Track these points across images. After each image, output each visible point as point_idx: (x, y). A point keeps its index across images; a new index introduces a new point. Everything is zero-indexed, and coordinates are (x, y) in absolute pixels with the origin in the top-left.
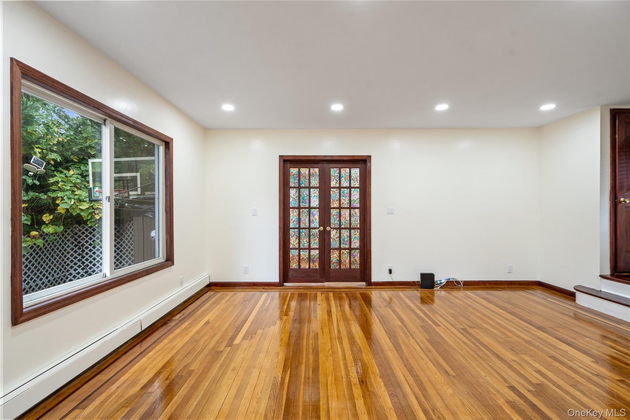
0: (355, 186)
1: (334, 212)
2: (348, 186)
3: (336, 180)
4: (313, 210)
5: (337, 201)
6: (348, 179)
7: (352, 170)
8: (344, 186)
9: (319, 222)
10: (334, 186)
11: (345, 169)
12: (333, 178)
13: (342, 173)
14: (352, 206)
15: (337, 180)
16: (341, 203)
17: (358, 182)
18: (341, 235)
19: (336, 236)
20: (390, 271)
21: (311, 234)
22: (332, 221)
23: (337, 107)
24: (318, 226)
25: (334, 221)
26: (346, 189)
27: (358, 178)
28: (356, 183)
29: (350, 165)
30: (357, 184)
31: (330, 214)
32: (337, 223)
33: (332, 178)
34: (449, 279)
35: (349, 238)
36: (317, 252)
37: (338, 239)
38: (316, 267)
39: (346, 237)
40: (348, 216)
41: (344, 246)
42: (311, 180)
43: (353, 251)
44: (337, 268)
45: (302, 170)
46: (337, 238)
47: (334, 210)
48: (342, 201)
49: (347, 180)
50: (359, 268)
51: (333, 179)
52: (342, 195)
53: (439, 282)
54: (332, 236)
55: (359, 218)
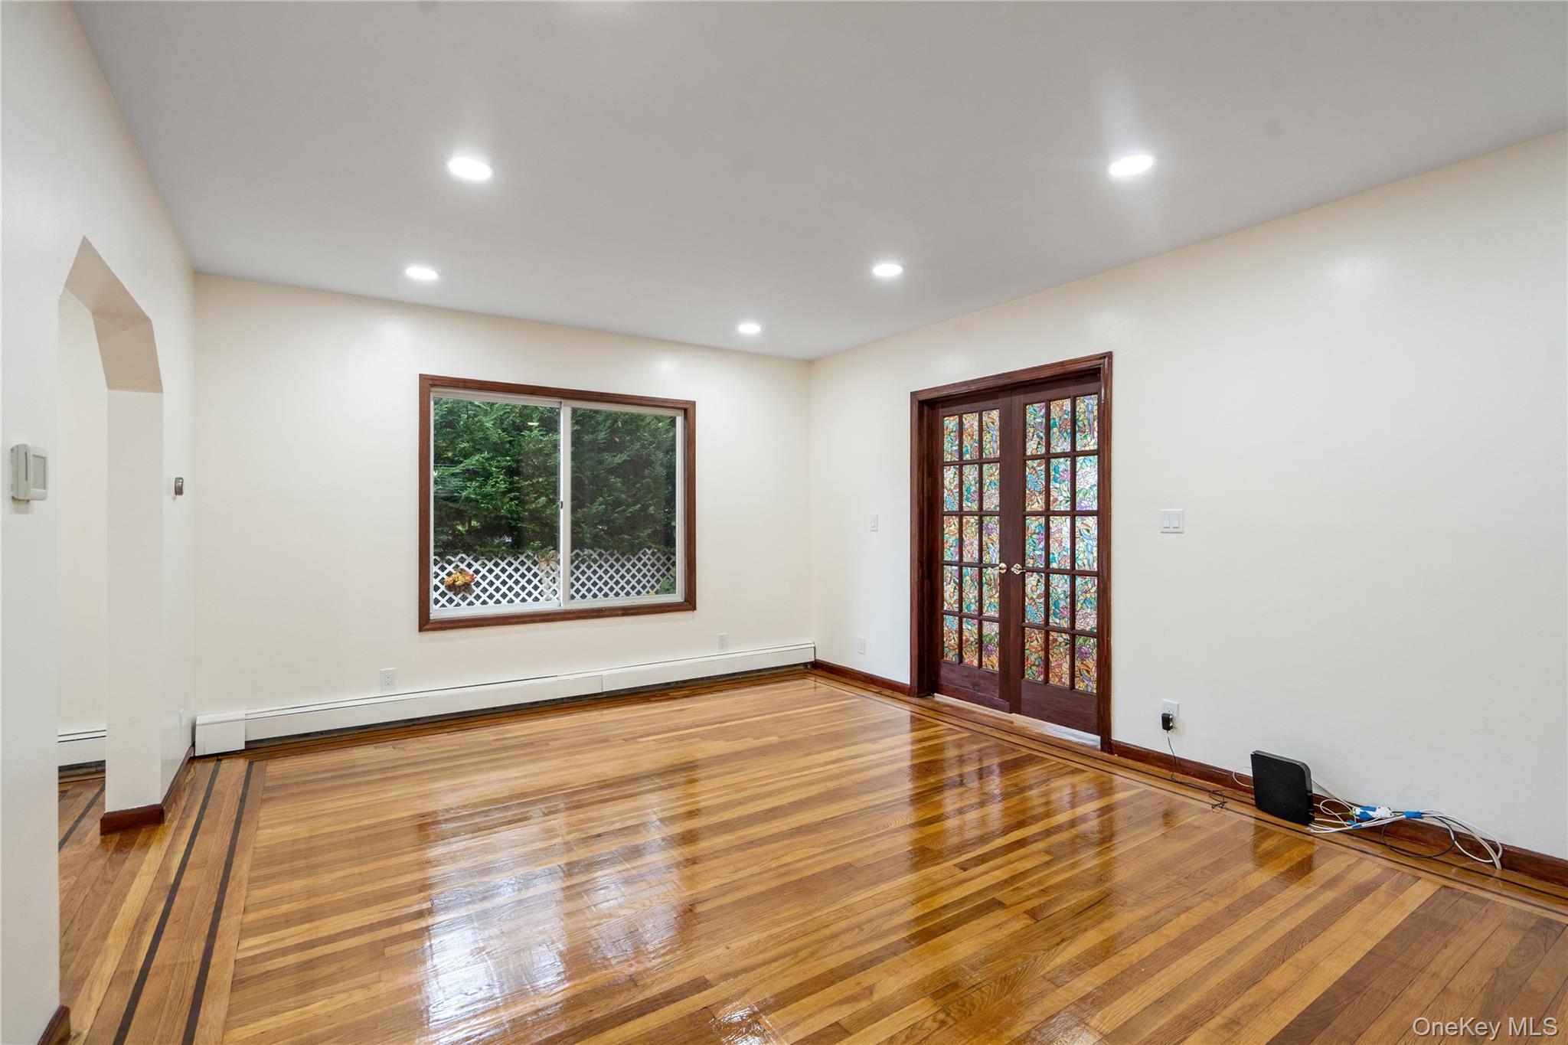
0: (1087, 449)
1: (1034, 524)
2: (1068, 449)
3: (1038, 436)
4: (988, 518)
5: (1040, 493)
6: (1069, 431)
7: (1078, 401)
8: (1059, 450)
9: (1000, 550)
10: (1034, 453)
11: (1060, 402)
12: (1032, 430)
13: (1053, 415)
14: (1078, 509)
15: (1042, 434)
16: (1052, 498)
17: (1096, 434)
18: (1051, 588)
19: (1038, 592)
20: (1167, 722)
21: (984, 580)
22: (1029, 549)
23: (887, 270)
24: (997, 563)
25: (1034, 550)
26: (1062, 460)
27: (1096, 424)
28: (1089, 439)
29: (1073, 390)
30: (1093, 441)
31: (1024, 529)
32: (1040, 556)
33: (1030, 431)
34: (1420, 815)
35: (1068, 600)
36: (996, 627)
37: (1042, 600)
38: (993, 667)
39: (1062, 596)
40: (1069, 535)
41: (1058, 621)
42: (984, 443)
43: (1081, 641)
44: (1040, 679)
45: (966, 419)
46: (1039, 597)
47: (1034, 518)
48: (1054, 494)
49: (1065, 434)
50: (1095, 691)
51: (1031, 435)
52: (1052, 477)
53: (1358, 811)
54: (1028, 590)
55: (1095, 543)
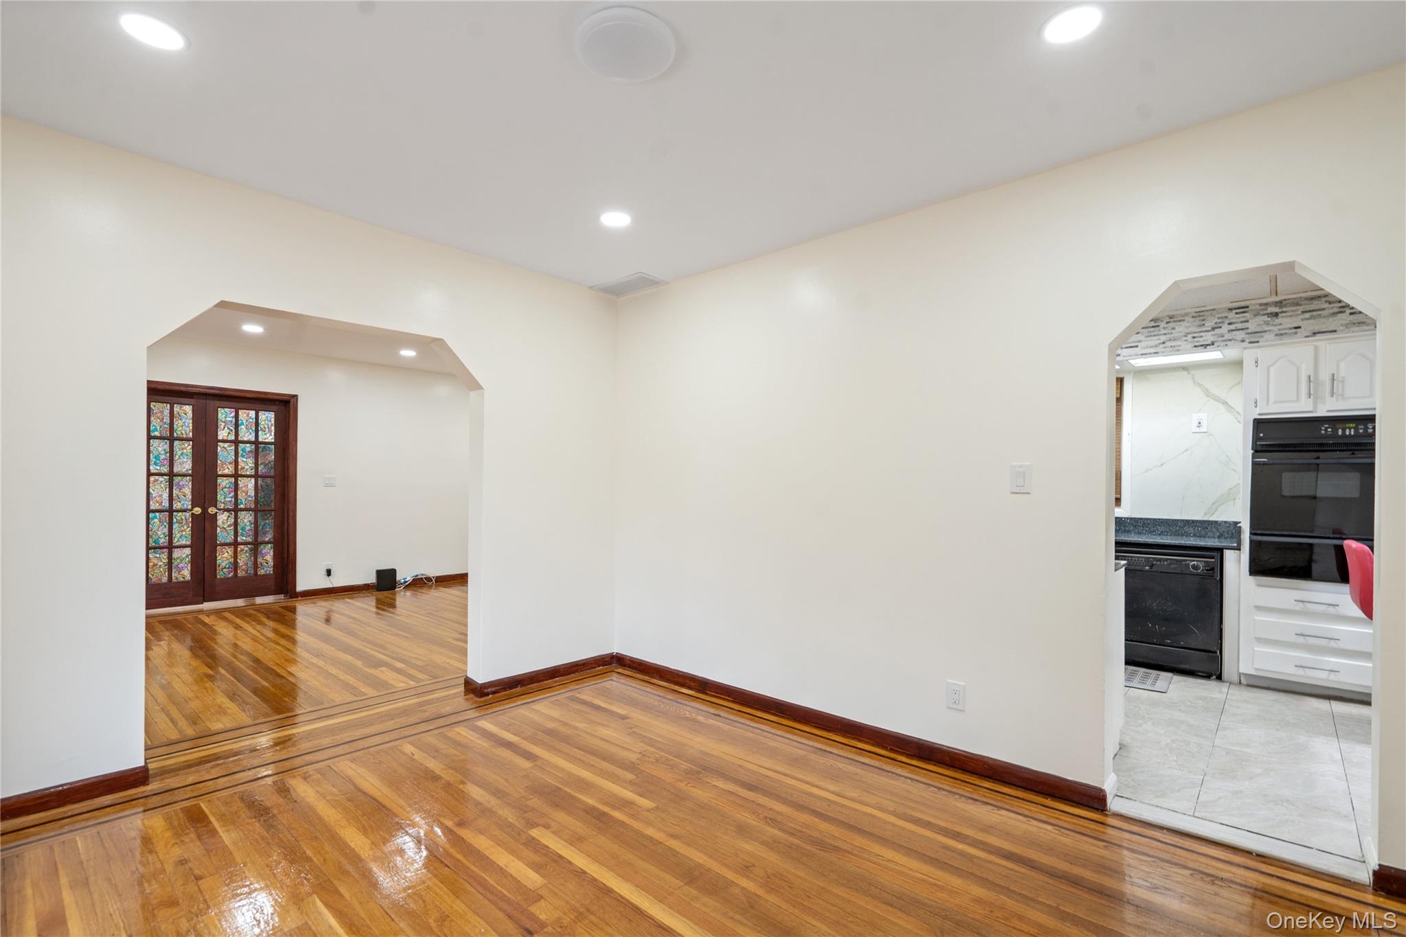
0: (267, 441)
1: (223, 483)
2: (253, 439)
3: (228, 428)
4: (179, 478)
5: (230, 463)
6: (254, 429)
7: (260, 414)
8: (245, 439)
9: (193, 500)
10: (225, 438)
11: (248, 411)
12: (223, 424)
13: (240, 418)
14: (260, 474)
15: (232, 428)
16: (239, 467)
17: (273, 434)
18: (239, 520)
19: (229, 523)
20: (329, 573)
21: (175, 520)
22: (220, 497)
23: (253, 329)
24: (190, 507)
25: (224, 496)
26: (248, 445)
27: (273, 428)
28: (268, 435)
29: (258, 406)
30: (271, 437)
31: (215, 485)
32: (231, 501)
33: (221, 425)
34: (417, 576)
35: (253, 525)
36: (188, 551)
37: (232, 527)
38: (184, 578)
39: (248, 524)
40: (253, 489)
41: (244, 538)
42: (175, 426)
43: (262, 547)
44: (230, 575)
45: (155, 406)
46: (229, 526)
47: (225, 478)
48: (241, 464)
49: (250, 431)
50: (272, 572)
51: (222, 427)
52: (240, 455)
53: (403, 581)
54: (219, 523)
55: (273, 492)
